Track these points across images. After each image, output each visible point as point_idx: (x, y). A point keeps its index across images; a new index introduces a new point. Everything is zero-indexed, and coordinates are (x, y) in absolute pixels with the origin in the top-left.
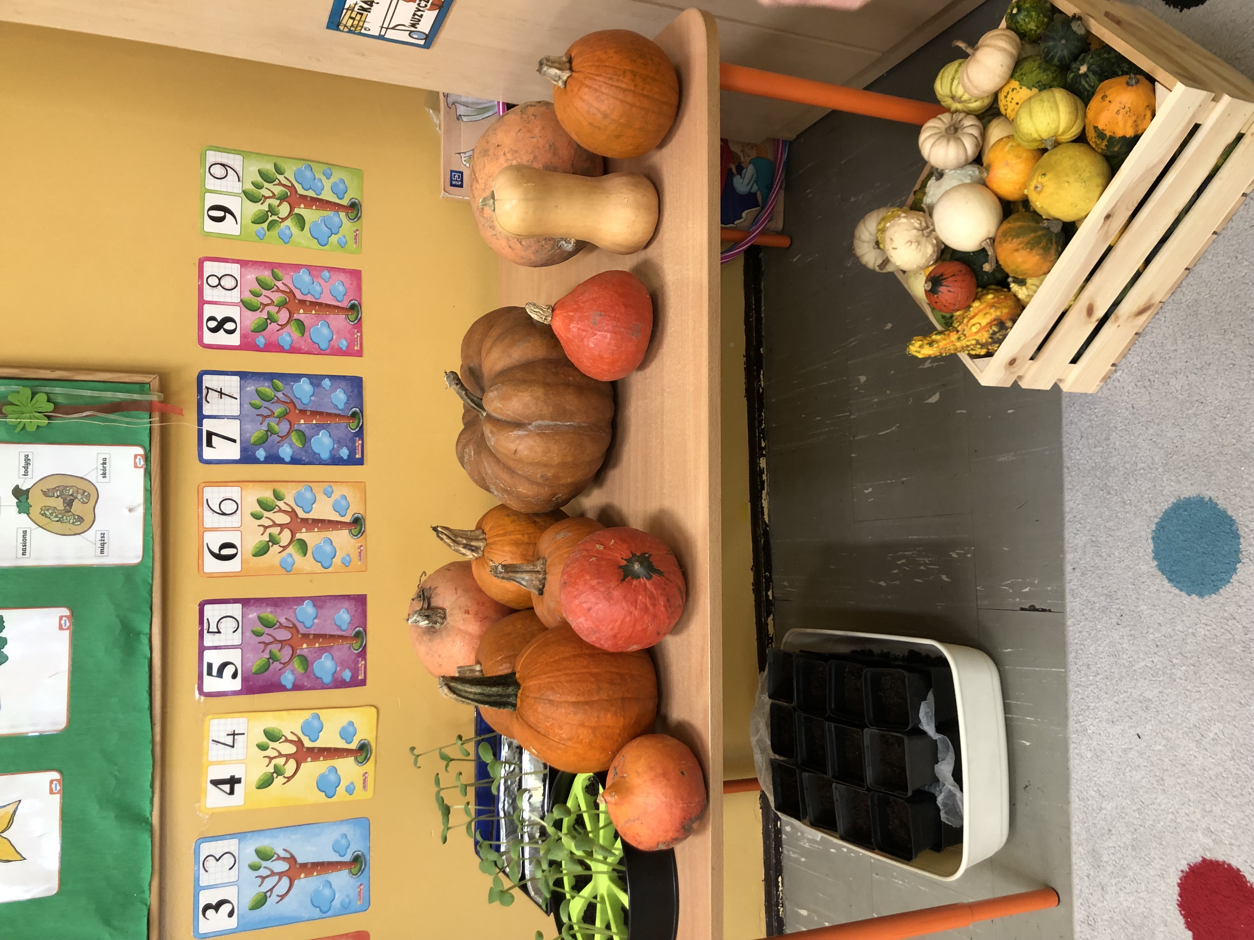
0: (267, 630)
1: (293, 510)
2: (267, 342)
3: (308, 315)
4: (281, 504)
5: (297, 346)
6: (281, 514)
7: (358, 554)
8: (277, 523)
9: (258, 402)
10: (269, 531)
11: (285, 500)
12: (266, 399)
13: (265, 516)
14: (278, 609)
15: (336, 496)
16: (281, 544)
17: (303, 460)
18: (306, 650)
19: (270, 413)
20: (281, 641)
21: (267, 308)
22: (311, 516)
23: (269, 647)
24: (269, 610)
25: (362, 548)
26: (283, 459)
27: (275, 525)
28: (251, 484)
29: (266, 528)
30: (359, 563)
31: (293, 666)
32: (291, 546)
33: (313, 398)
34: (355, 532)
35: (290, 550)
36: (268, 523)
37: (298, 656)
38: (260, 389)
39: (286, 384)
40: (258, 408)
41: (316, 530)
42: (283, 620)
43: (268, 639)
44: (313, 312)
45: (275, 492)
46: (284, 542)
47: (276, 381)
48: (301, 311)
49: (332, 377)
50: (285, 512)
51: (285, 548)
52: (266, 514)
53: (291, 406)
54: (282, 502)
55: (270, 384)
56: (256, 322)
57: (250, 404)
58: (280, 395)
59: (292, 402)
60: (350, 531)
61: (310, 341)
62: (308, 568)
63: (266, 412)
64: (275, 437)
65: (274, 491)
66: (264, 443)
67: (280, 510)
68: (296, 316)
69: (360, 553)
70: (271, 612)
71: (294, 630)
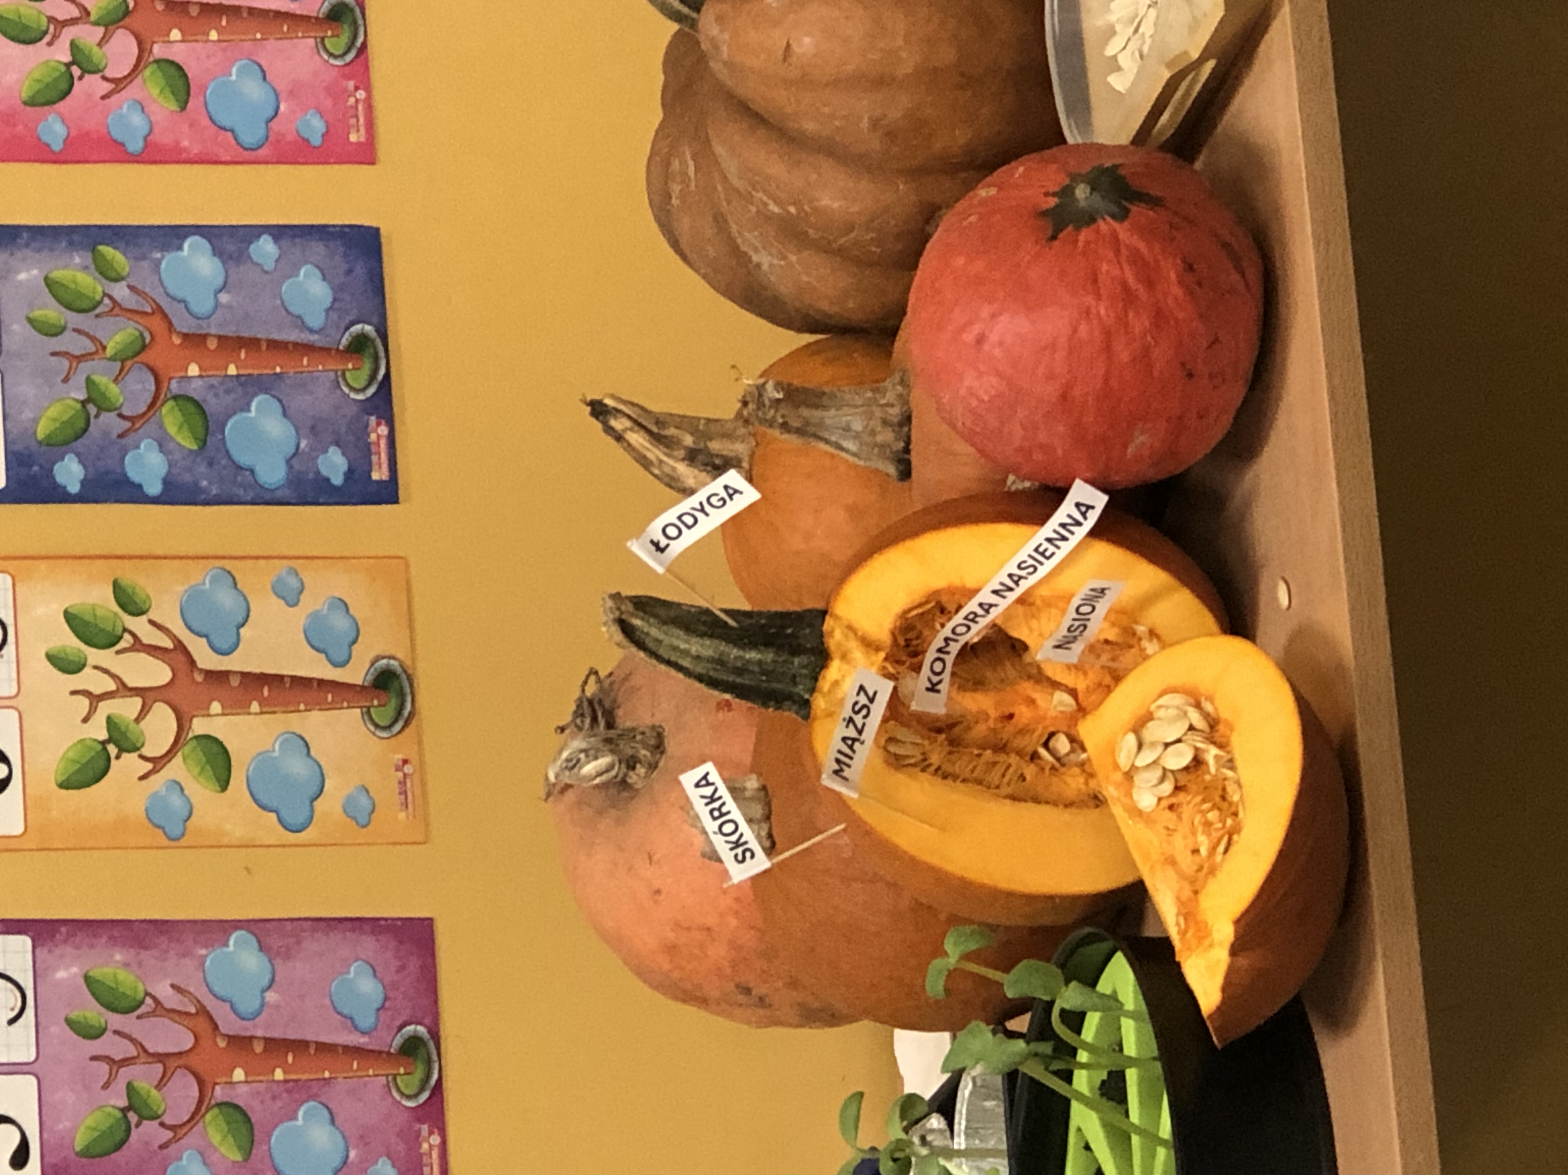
0: (116, 1021)
1: (180, 646)
2: (73, 133)
3: (198, 46)
4: (139, 625)
5: (164, 138)
6: (143, 658)
7: (396, 788)
8: (131, 684)
9: (52, 313)
10: (105, 708)
11: (152, 615)
12: (78, 304)
13: (91, 661)
14: (145, 955)
15: (311, 603)
16: (147, 751)
17: (203, 491)
18: (244, 1089)
19: (90, 347)
20: (161, 1058)
21: (69, 34)
22: (233, 663)
23: (125, 1074)
24: (118, 957)
25: (408, 769)
26: (140, 486)
27: (124, 689)
28: (43, 565)
29: (95, 699)
30: (402, 815)
31: (204, 1135)
32: (178, 760)
33: (224, 298)
34: (383, 715)
35: (176, 768)
36: (103, 684)
37: (219, 1105)
38: (57, 275)
39: (137, 259)
40: (53, 331)
41: (255, 707)
42: (164, 991)
43: (121, 1049)
44: (214, 35)
45: (119, 590)
46: (156, 747)
47: (107, 250)
48: (175, 34)
49: (279, 232)
50: (153, 650)
51: (158, 763)
52: (94, 656)
53: (156, 323)
54: (144, 618)
55: (89, 261)
56: (36, 75)
57: (30, 320)
58: (120, 291)
59: (159, 310)
60: (367, 714)
61: (206, 122)
62: (237, 832)
63: (80, 345)
64: (109, 419)
65: (116, 585)
66: (77, 438)
67: (138, 645)
68: (158, 51)
69: (402, 783)
70: (126, 965)
71: (202, 1025)
